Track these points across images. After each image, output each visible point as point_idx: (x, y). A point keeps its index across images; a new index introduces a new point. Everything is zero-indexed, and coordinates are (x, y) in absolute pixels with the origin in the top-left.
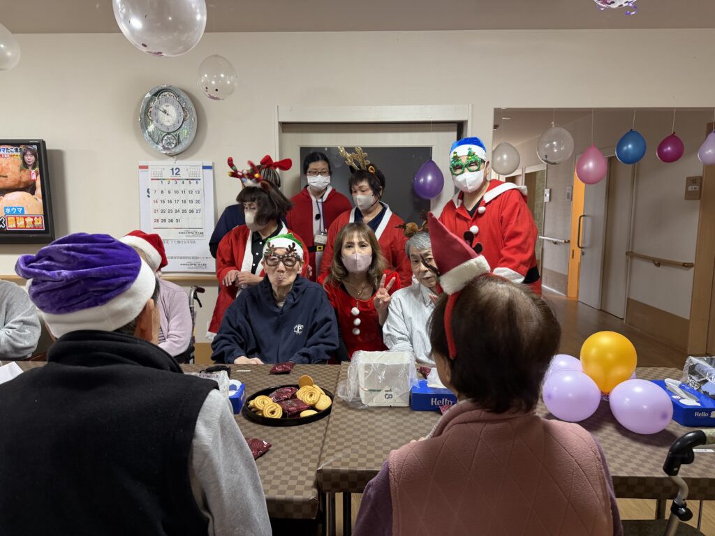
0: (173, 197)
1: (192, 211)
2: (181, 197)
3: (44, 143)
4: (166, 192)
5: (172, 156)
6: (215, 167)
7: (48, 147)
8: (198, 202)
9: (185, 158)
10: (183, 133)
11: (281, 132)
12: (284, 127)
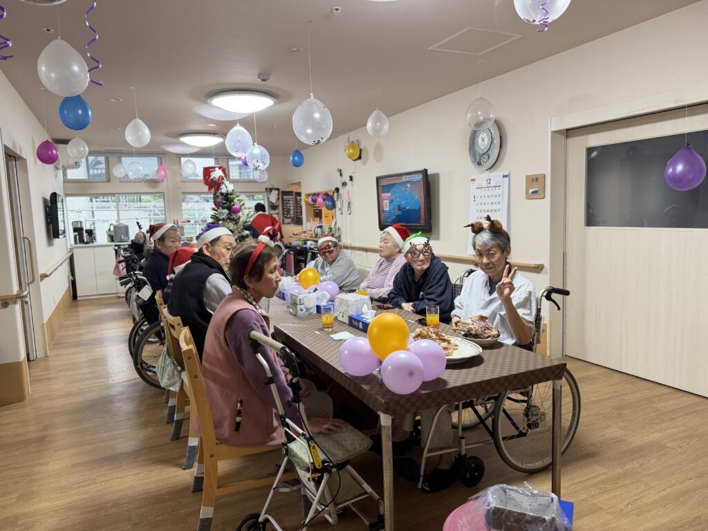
0: (487, 200)
1: (495, 210)
2: (490, 200)
3: (426, 170)
4: (483, 197)
5: (488, 170)
6: (511, 175)
7: (429, 173)
8: (499, 203)
9: (495, 170)
10: (490, 153)
11: (562, 138)
12: (569, 132)
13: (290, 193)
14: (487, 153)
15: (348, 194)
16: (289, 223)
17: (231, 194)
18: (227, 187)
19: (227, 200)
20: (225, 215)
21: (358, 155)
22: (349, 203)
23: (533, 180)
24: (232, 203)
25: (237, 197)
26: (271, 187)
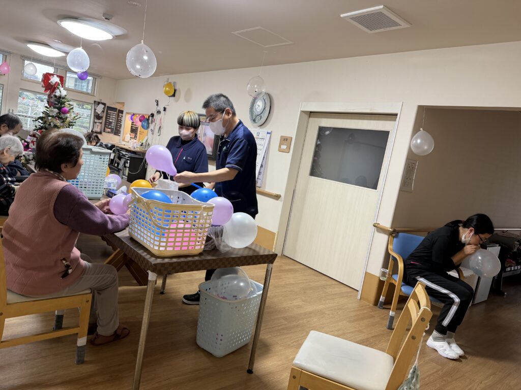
9: (264, 128)
10: (262, 115)
11: (307, 117)
12: (312, 114)
13: (114, 109)
14: (260, 115)
15: (161, 120)
16: (109, 132)
17: (63, 98)
18: (61, 92)
19: (59, 102)
20: (55, 113)
21: (173, 93)
22: (160, 127)
23: (284, 140)
24: (63, 106)
25: (68, 101)
26: (99, 101)
